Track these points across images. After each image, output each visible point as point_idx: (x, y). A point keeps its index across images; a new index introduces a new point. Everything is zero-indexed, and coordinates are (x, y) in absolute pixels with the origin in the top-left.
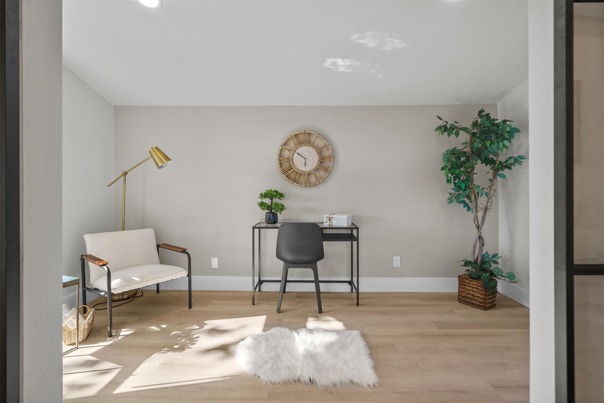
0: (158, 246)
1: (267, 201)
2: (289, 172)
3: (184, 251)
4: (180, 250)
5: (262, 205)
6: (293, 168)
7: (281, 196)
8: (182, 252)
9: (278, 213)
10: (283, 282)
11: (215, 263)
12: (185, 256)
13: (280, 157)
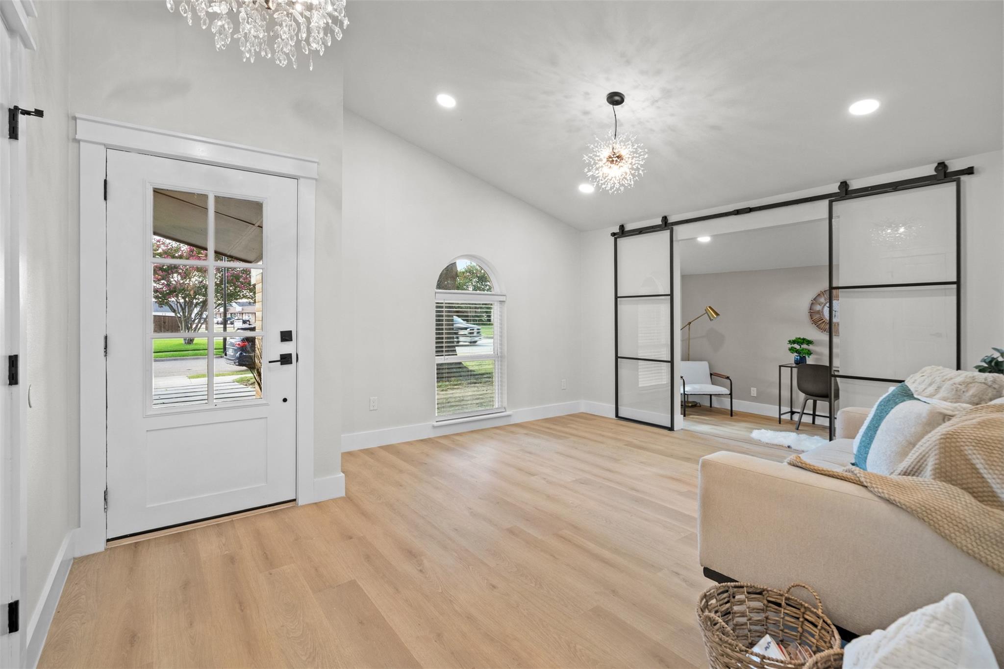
0: (711, 374)
1: (797, 346)
2: (820, 322)
3: (728, 378)
4: (724, 377)
5: (792, 350)
6: (823, 319)
7: (809, 342)
8: (726, 378)
9: (807, 357)
10: (801, 413)
11: (754, 392)
12: (729, 381)
13: (810, 309)
